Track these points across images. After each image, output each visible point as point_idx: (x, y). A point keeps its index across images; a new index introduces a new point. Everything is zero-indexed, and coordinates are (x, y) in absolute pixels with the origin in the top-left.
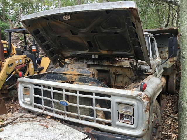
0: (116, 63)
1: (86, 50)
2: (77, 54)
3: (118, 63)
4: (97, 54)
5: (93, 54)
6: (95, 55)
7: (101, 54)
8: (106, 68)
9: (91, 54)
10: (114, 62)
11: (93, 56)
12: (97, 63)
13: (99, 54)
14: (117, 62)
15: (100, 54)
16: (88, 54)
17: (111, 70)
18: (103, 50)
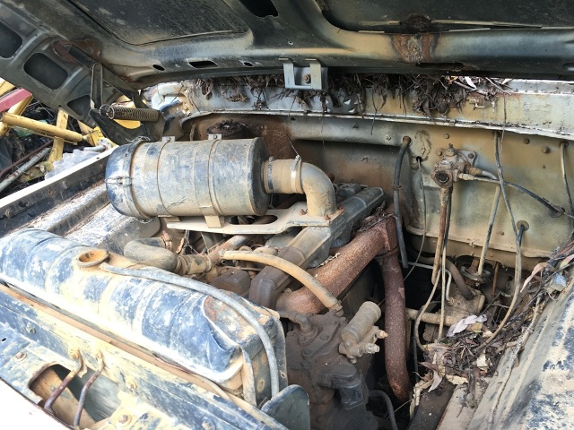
0: (458, 105)
1: (240, 33)
2: (193, 64)
3: (468, 107)
4: (319, 60)
5: (290, 59)
6: (300, 63)
7: (343, 58)
8: (384, 136)
9: (275, 57)
10: (442, 102)
11: (289, 71)
12: (325, 108)
13: (325, 57)
14: (463, 100)
15: (335, 57)
16: (253, 58)
17: (416, 148)
18: (355, 29)
